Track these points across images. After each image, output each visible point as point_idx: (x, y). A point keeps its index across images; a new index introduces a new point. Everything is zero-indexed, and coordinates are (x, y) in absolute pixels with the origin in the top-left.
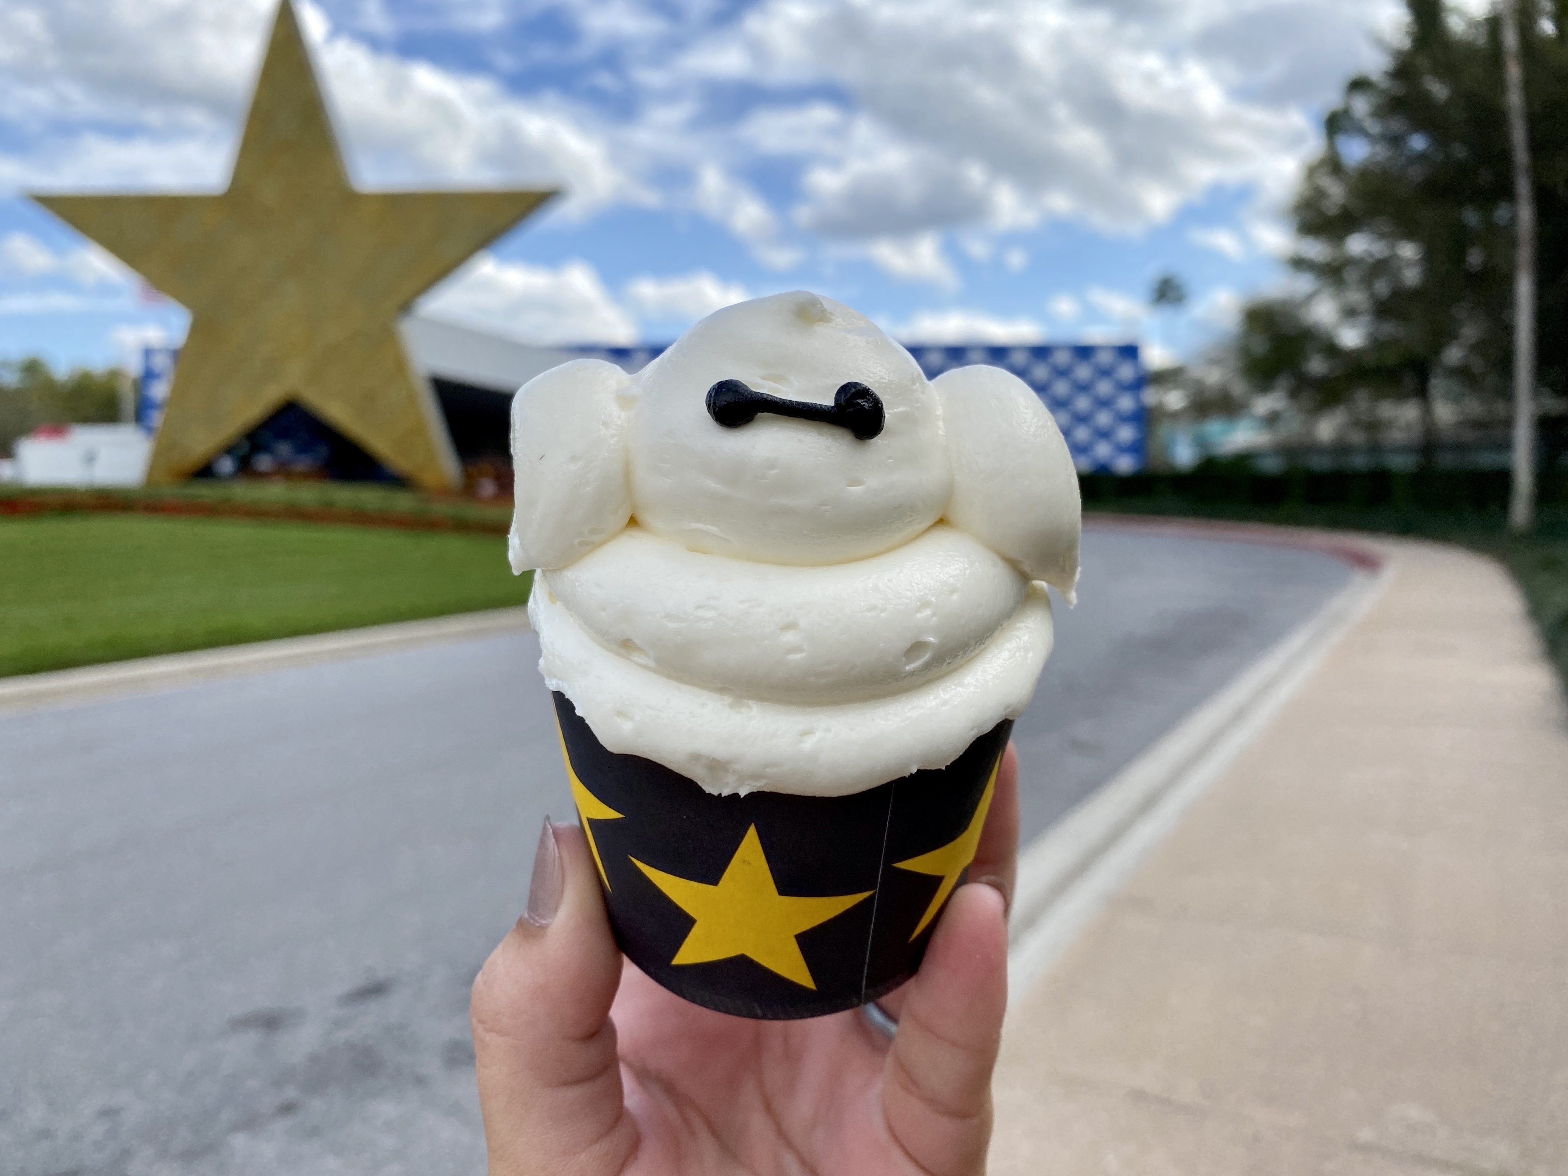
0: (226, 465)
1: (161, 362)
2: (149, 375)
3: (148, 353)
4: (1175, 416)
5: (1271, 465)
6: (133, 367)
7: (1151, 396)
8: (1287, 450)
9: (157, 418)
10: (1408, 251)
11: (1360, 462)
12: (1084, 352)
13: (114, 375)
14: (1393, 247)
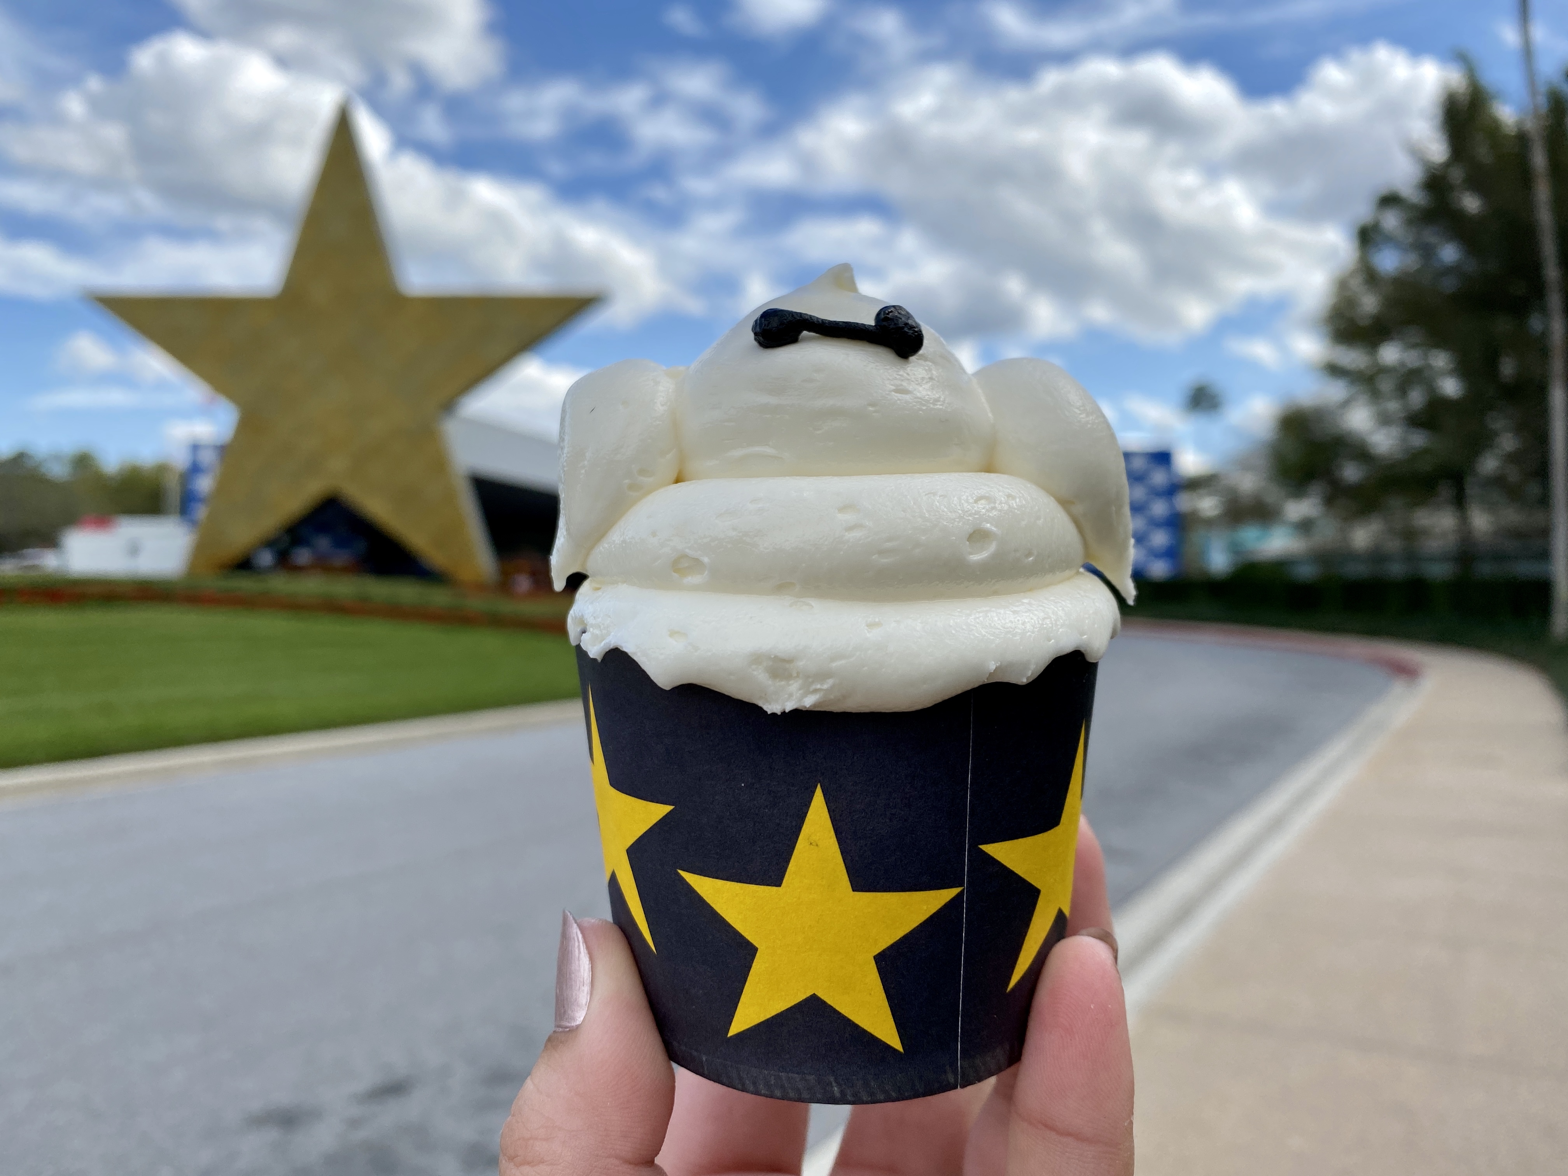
0: (266, 558)
1: (208, 458)
2: (195, 469)
3: (195, 448)
4: (1209, 523)
5: (1306, 572)
6: (180, 459)
7: (1185, 502)
8: (1323, 557)
9: (201, 512)
10: (1441, 360)
11: (1397, 570)
13: (162, 469)
14: (1426, 356)
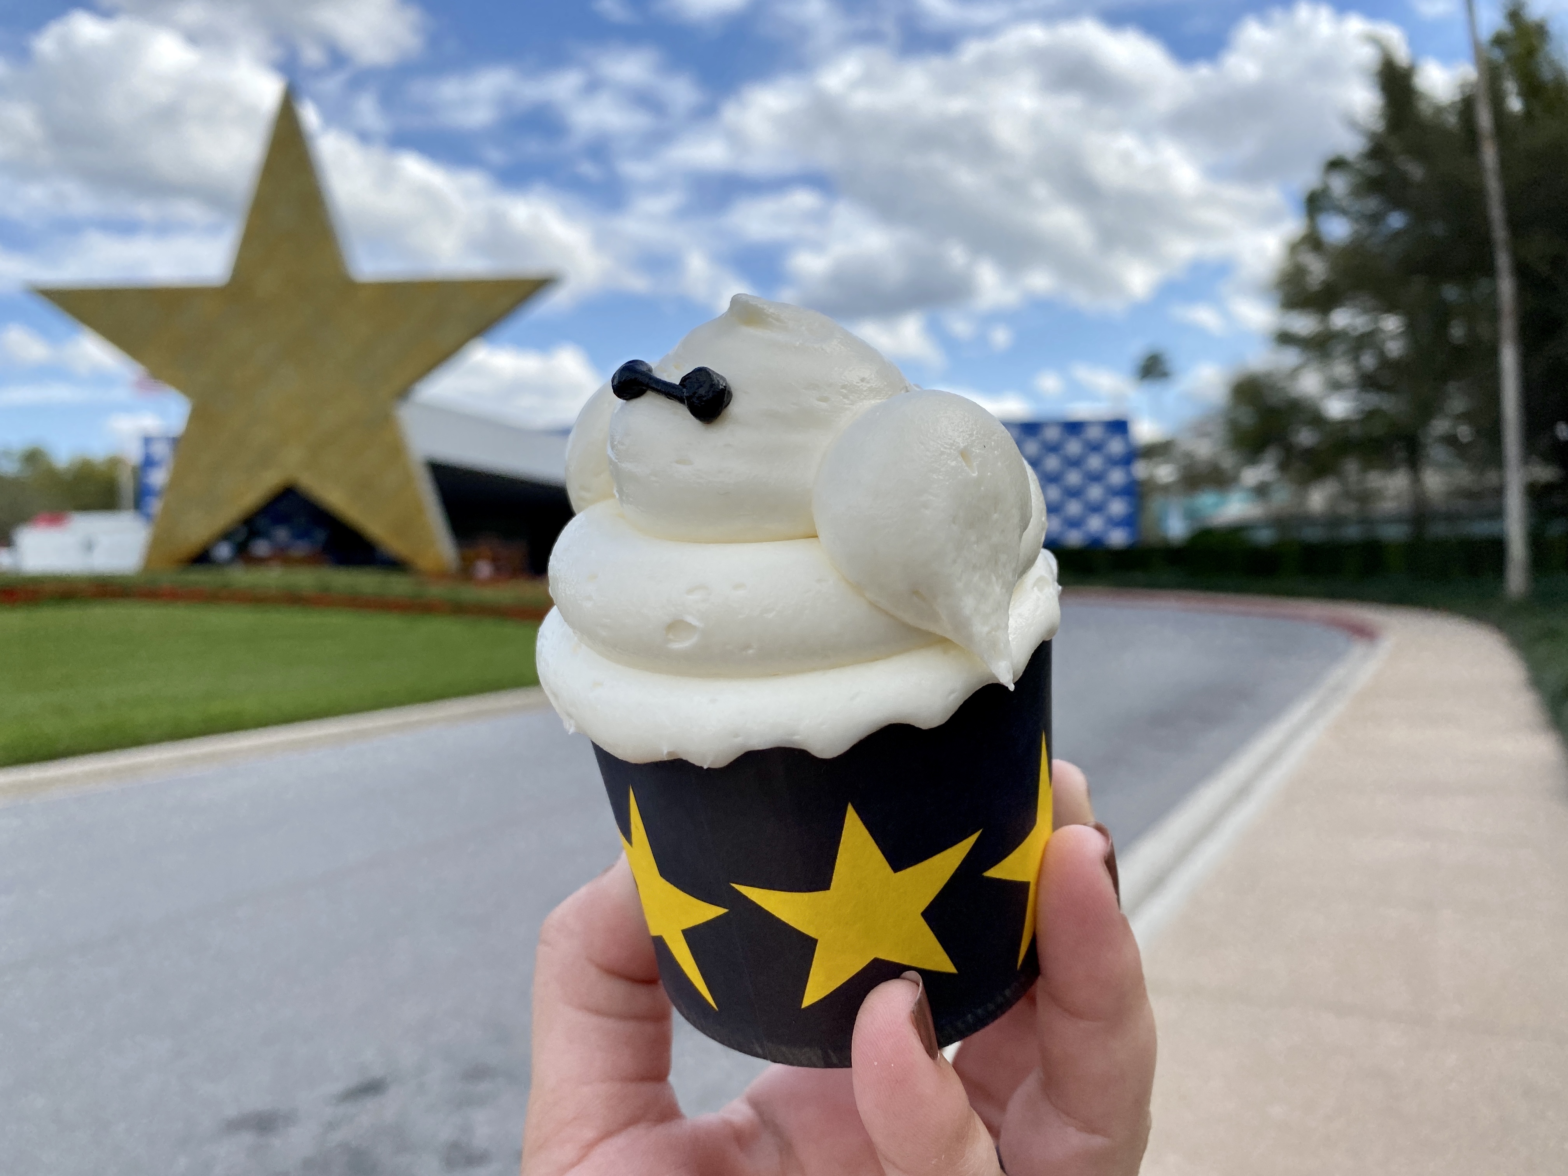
0: (224, 551)
1: (161, 450)
2: (149, 463)
3: (148, 441)
4: (1166, 489)
5: (1264, 536)
6: (133, 453)
7: (1141, 470)
8: (1279, 522)
9: (156, 506)
10: (1391, 324)
11: (1352, 532)
12: (1074, 428)
13: (114, 463)
14: (1376, 321)
